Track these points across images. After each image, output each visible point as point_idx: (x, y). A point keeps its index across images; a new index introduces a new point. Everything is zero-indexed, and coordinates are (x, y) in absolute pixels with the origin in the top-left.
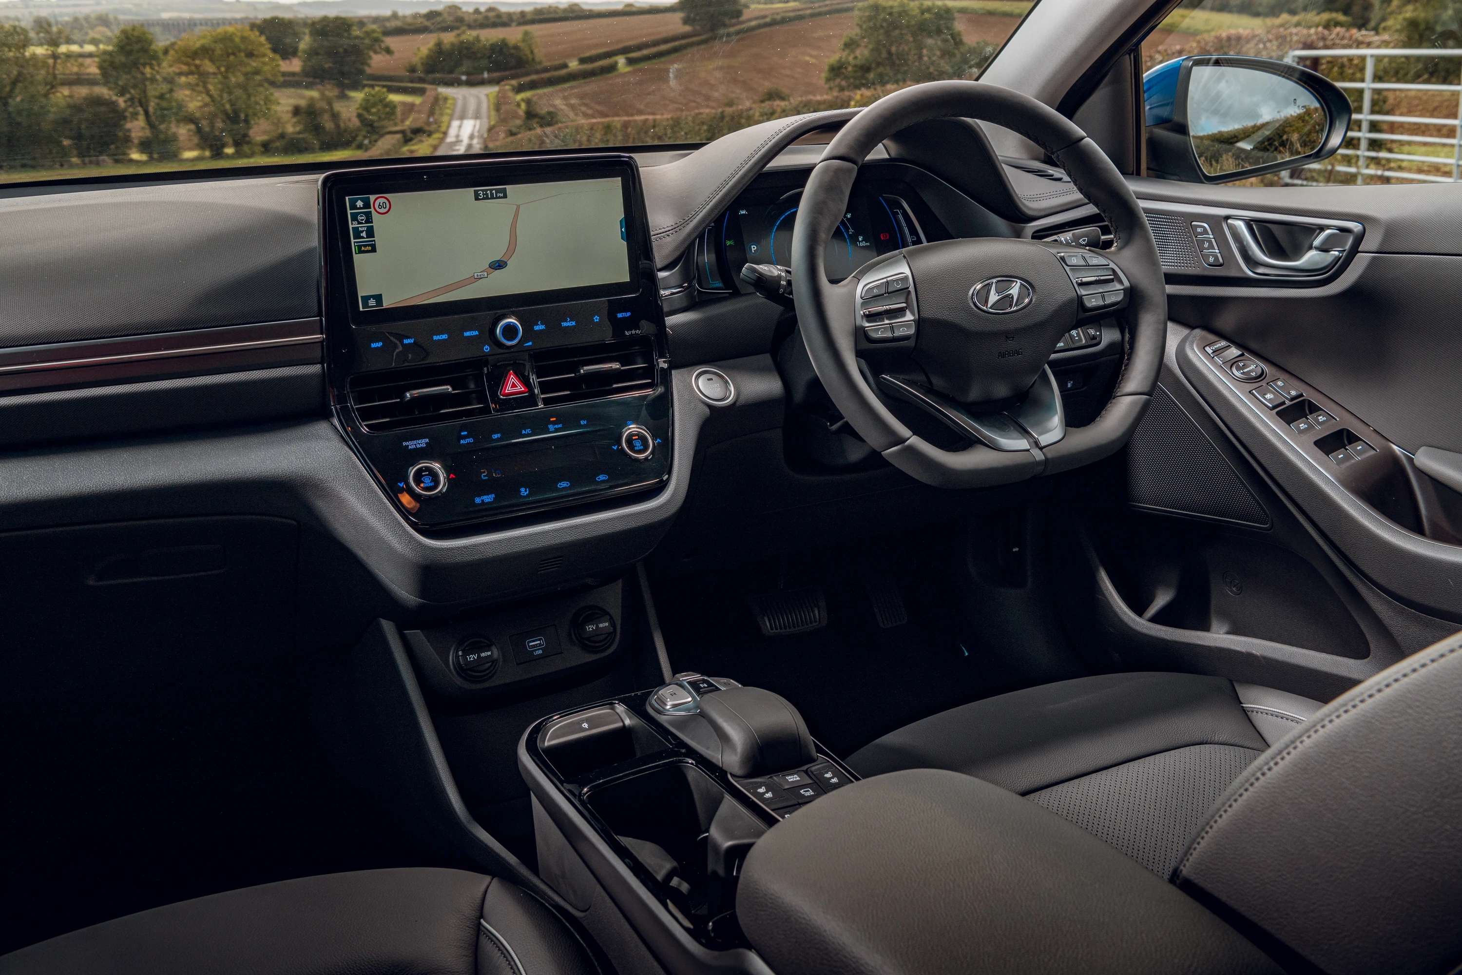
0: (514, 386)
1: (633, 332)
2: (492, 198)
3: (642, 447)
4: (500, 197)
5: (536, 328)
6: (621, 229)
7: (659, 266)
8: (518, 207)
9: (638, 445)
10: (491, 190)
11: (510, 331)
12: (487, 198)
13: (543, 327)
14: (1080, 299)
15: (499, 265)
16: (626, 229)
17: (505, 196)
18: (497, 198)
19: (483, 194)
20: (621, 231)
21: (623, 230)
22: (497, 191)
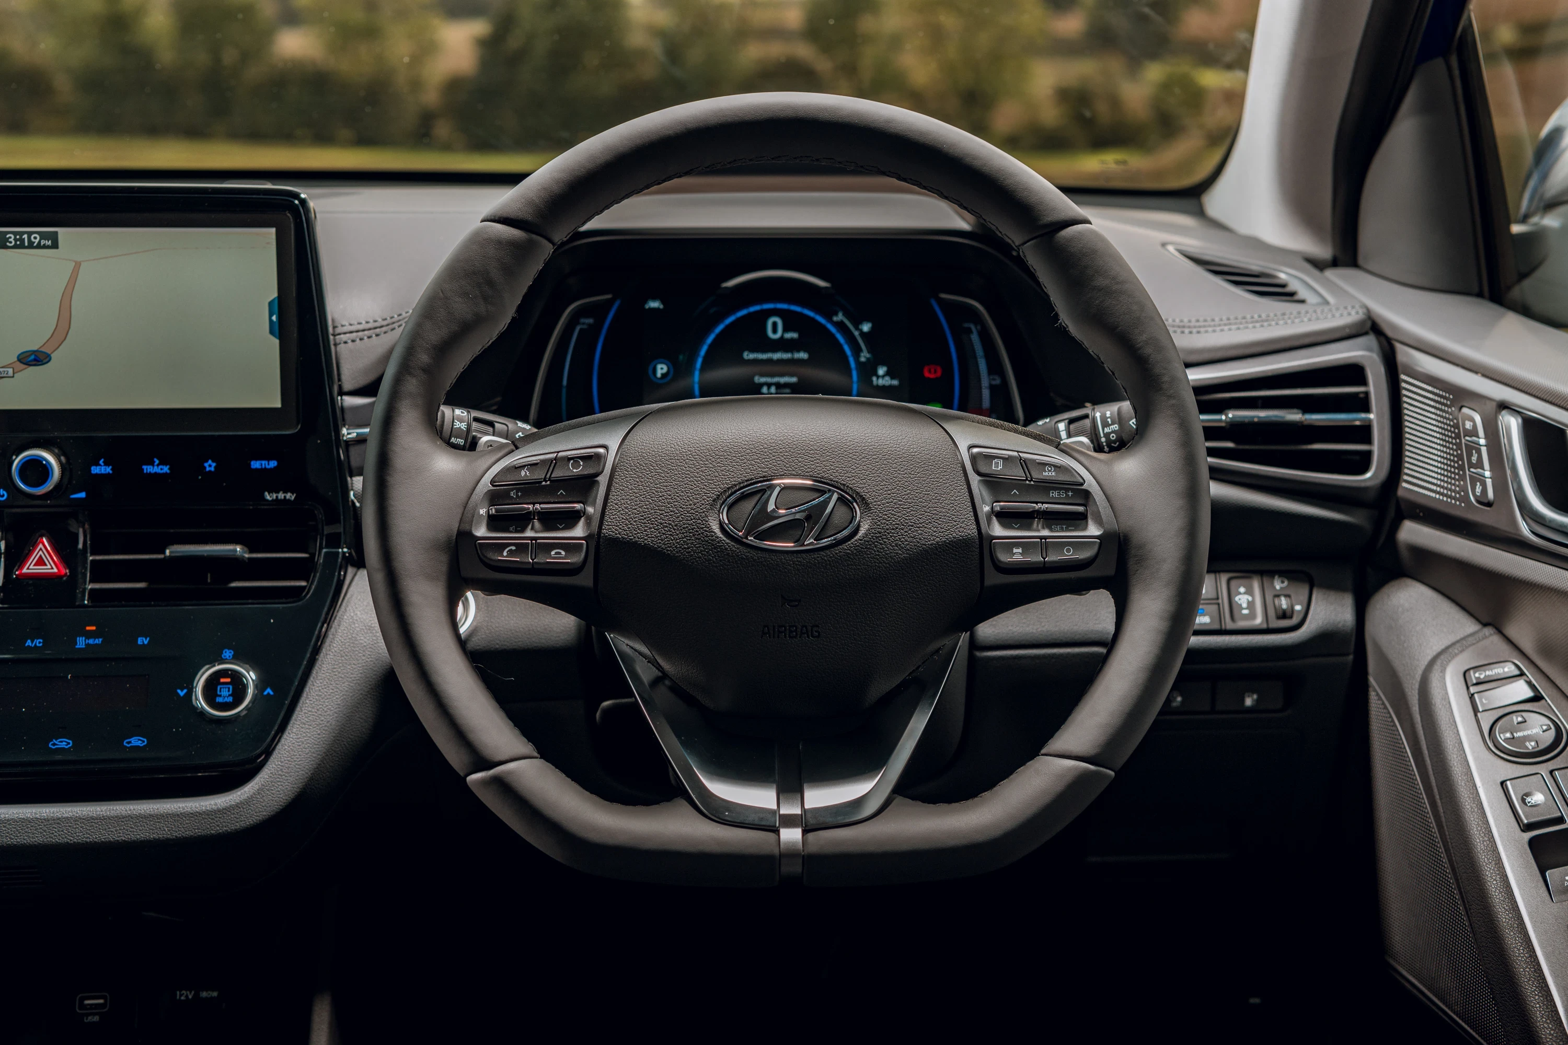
0: (40, 562)
1: (281, 496)
2: (31, 246)
3: (230, 699)
4: (45, 247)
5: (95, 470)
6: (271, 315)
7: (348, 386)
8: (78, 265)
9: (225, 694)
10: (30, 234)
11: (35, 470)
12: (21, 246)
13: (109, 470)
14: (984, 542)
15: (36, 359)
16: (280, 317)
17: (55, 245)
18: (39, 246)
19: (16, 240)
20: (271, 321)
21: (274, 318)
22: (43, 236)
